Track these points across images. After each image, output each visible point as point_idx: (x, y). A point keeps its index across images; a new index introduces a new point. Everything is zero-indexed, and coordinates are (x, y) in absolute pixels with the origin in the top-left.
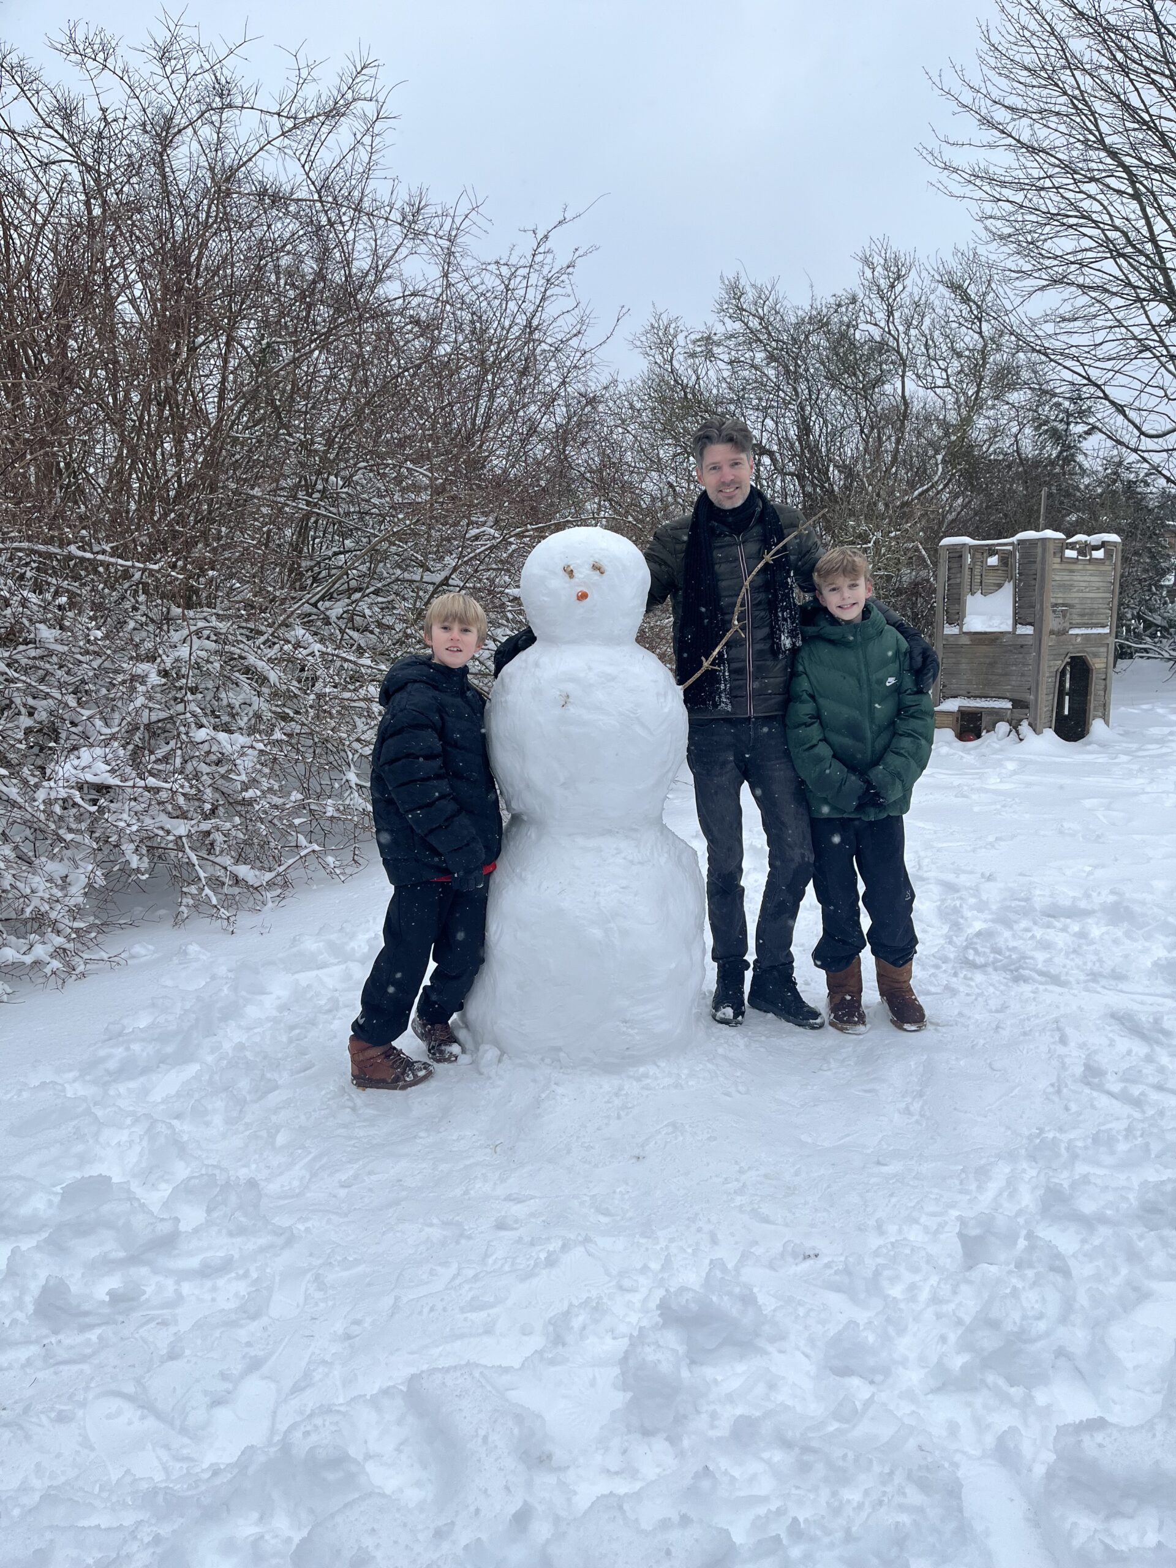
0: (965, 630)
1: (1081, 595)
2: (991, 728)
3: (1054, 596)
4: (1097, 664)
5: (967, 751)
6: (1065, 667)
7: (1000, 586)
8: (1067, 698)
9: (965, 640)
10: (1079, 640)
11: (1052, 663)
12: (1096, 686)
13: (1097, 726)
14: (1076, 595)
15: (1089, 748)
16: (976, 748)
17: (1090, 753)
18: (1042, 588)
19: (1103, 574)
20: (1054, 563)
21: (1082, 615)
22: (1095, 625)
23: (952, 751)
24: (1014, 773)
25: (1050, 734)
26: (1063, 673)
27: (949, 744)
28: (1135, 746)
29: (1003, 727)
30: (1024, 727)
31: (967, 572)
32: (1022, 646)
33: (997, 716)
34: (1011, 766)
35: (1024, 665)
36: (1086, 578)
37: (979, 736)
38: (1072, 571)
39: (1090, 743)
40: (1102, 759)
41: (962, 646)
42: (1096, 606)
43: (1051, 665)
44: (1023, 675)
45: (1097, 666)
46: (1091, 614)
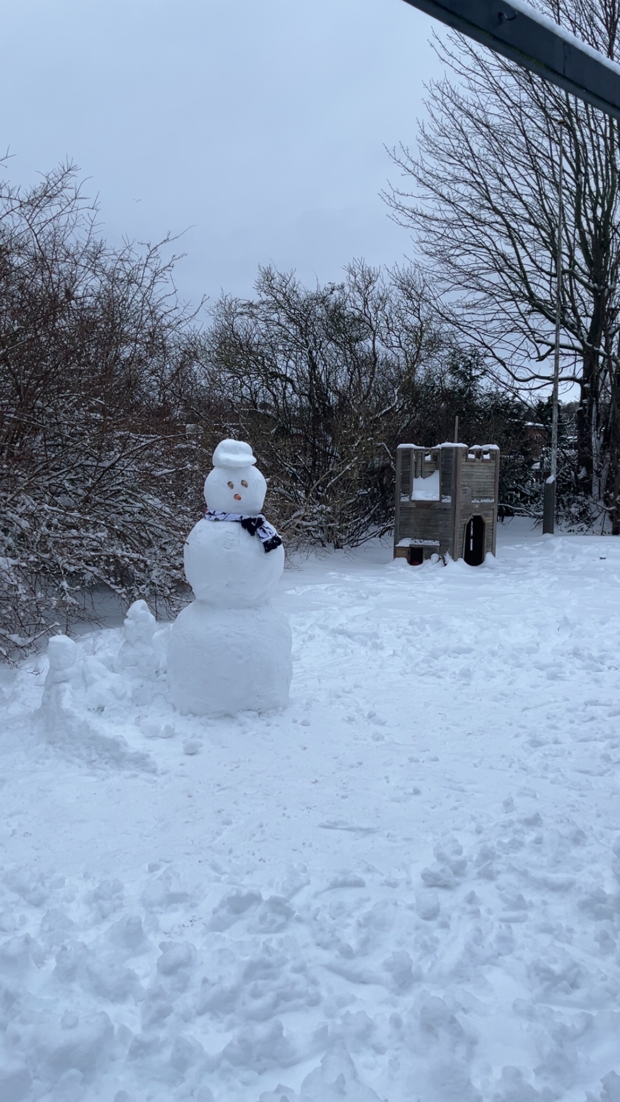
0: (413, 499)
1: (478, 480)
2: (429, 557)
3: (462, 481)
4: (488, 520)
5: (415, 571)
6: (469, 523)
7: (432, 472)
8: (472, 540)
9: (413, 505)
10: (477, 506)
11: (462, 520)
12: (487, 534)
13: (488, 556)
14: (474, 480)
15: (483, 569)
16: (420, 569)
17: (484, 572)
18: (456, 476)
19: (489, 468)
20: (462, 461)
21: (479, 492)
22: (486, 498)
23: (406, 571)
24: (441, 583)
25: (461, 561)
26: (469, 525)
27: (404, 567)
28: (509, 568)
29: (435, 557)
30: (448, 557)
31: (413, 464)
32: (445, 510)
33: (432, 550)
34: (440, 579)
35: (446, 521)
36: (481, 471)
37: (421, 562)
38: (472, 466)
39: (484, 567)
40: (490, 576)
41: (411, 508)
42: (486, 487)
43: (461, 522)
44: (446, 526)
45: (488, 522)
46: (484, 491)
